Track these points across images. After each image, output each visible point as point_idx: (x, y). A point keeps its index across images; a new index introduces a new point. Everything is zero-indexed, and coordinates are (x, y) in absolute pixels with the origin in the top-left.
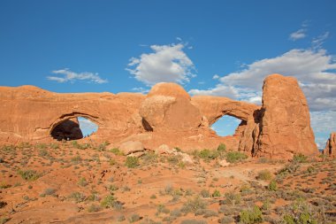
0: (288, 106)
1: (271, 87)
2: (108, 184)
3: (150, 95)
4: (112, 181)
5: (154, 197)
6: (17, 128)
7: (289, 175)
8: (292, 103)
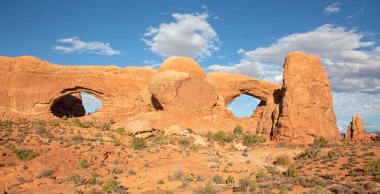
0: (310, 86)
1: (293, 65)
2: (111, 166)
3: (160, 70)
4: (116, 163)
5: (161, 182)
6: (14, 102)
7: (309, 160)
8: (314, 83)
